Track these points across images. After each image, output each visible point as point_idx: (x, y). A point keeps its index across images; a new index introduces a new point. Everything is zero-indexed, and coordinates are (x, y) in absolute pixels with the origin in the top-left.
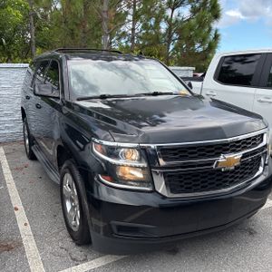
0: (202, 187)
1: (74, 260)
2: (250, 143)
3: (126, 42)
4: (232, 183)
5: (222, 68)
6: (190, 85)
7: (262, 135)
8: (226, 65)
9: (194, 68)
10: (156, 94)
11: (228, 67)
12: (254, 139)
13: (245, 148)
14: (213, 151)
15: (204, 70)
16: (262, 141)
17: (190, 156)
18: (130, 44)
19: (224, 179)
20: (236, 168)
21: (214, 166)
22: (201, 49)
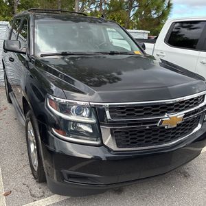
0: (146, 142)
1: (33, 196)
2: (192, 103)
3: (95, 8)
4: (174, 138)
5: (172, 32)
6: (144, 47)
7: (204, 96)
8: (176, 30)
9: (149, 32)
10: (112, 53)
11: (178, 32)
12: (196, 99)
13: (187, 107)
14: (158, 111)
15: (157, 34)
16: (203, 101)
17: (137, 114)
18: (98, 9)
19: (166, 136)
20: (178, 125)
21: (158, 124)
22: (155, 16)
